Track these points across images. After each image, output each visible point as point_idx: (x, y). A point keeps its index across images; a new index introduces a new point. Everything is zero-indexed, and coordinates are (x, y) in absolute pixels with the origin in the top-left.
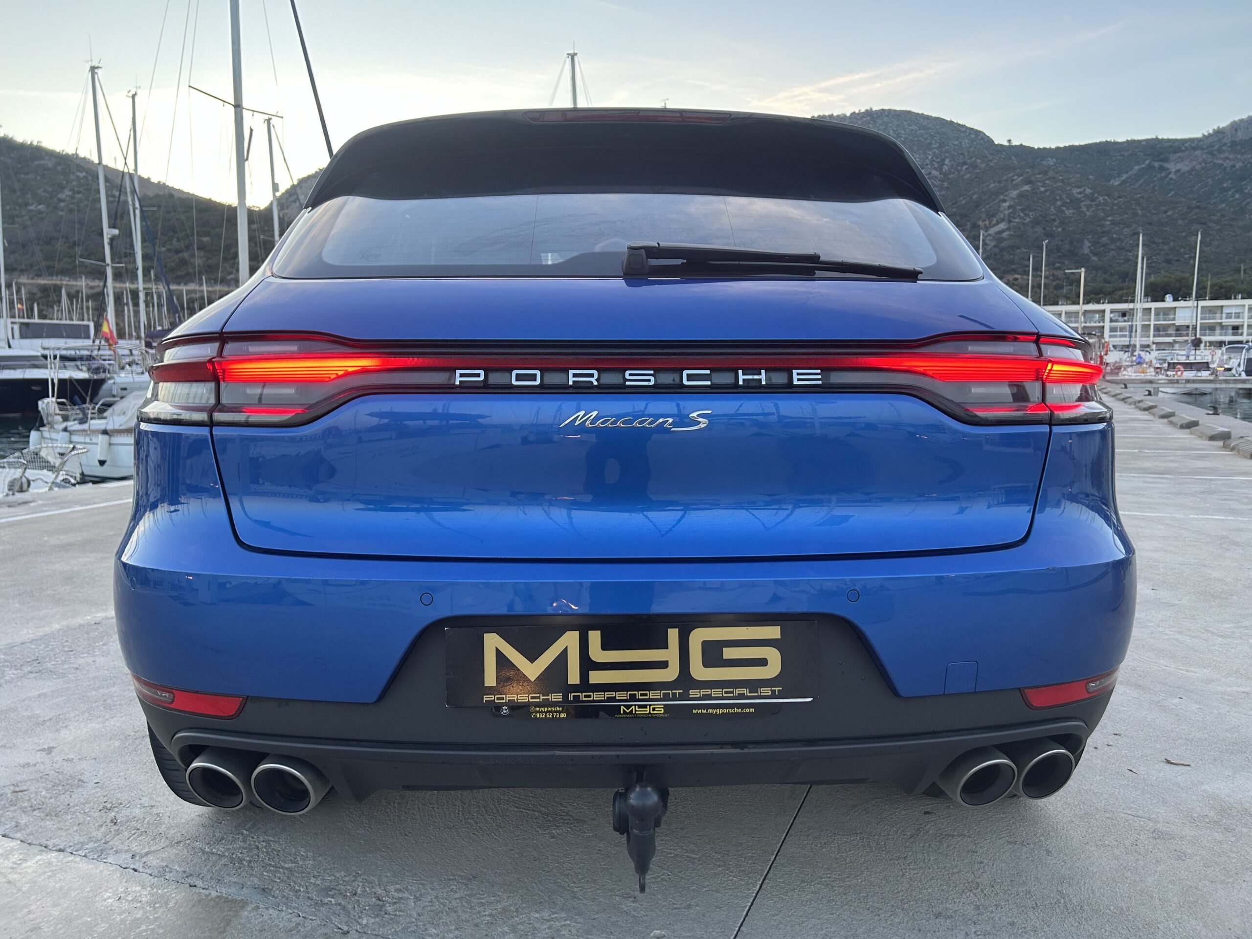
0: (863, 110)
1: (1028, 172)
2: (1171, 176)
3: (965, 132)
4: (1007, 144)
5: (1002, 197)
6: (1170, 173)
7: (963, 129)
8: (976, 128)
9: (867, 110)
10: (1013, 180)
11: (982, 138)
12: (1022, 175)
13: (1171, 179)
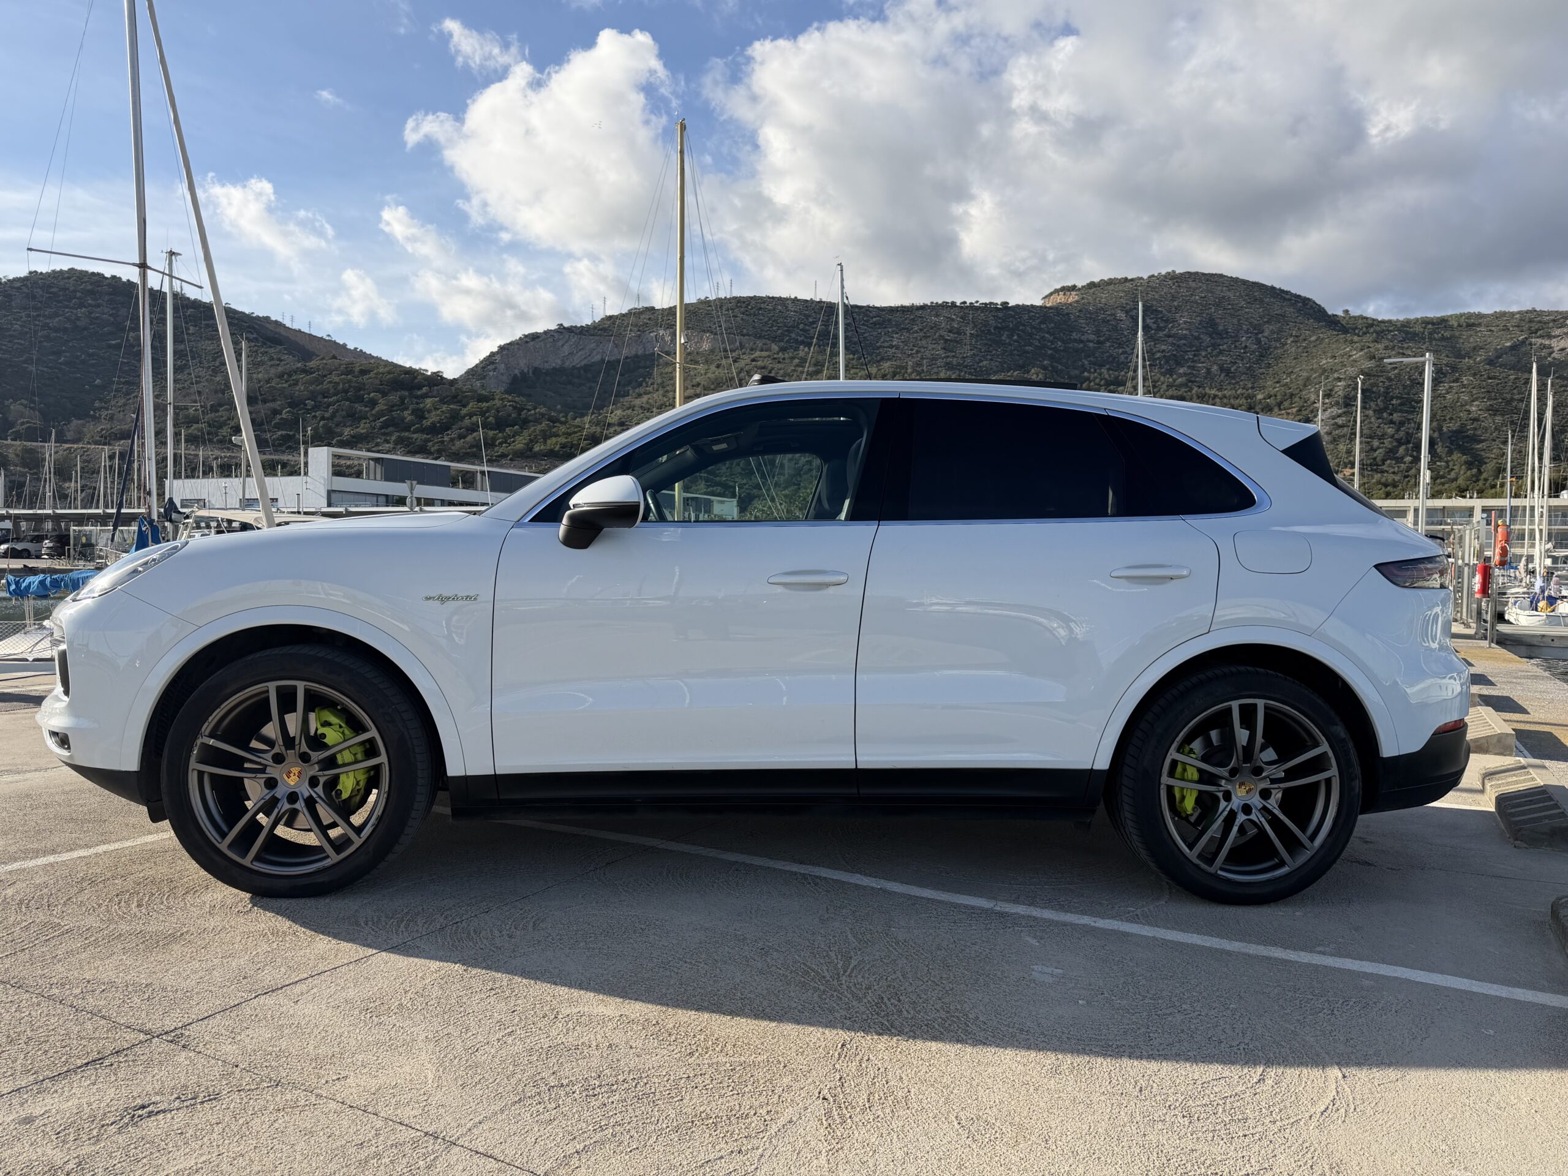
0: (1163, 273)
1: (1369, 347)
2: (1554, 355)
3: (1290, 300)
4: (1340, 313)
5: (1336, 375)
6: (1553, 352)
7: (1288, 297)
8: (1303, 294)
9: (1169, 273)
10: (1350, 356)
11: (1312, 306)
12: (1362, 350)
13: (1554, 359)
